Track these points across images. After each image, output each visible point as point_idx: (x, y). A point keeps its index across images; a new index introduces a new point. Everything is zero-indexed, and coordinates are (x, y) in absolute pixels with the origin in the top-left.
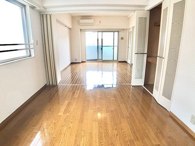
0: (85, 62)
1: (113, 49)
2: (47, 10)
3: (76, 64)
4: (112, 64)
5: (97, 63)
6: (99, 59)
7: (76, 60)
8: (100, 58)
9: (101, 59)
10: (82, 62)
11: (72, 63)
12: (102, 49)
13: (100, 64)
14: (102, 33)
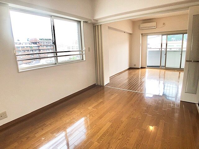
0: (145, 68)
1: (181, 54)
2: (98, 22)
3: (135, 70)
4: (179, 73)
5: (159, 70)
6: (162, 66)
7: (135, 65)
8: (163, 64)
9: (164, 66)
10: (142, 68)
11: (130, 69)
12: (166, 54)
13: (163, 71)
14: (167, 37)
